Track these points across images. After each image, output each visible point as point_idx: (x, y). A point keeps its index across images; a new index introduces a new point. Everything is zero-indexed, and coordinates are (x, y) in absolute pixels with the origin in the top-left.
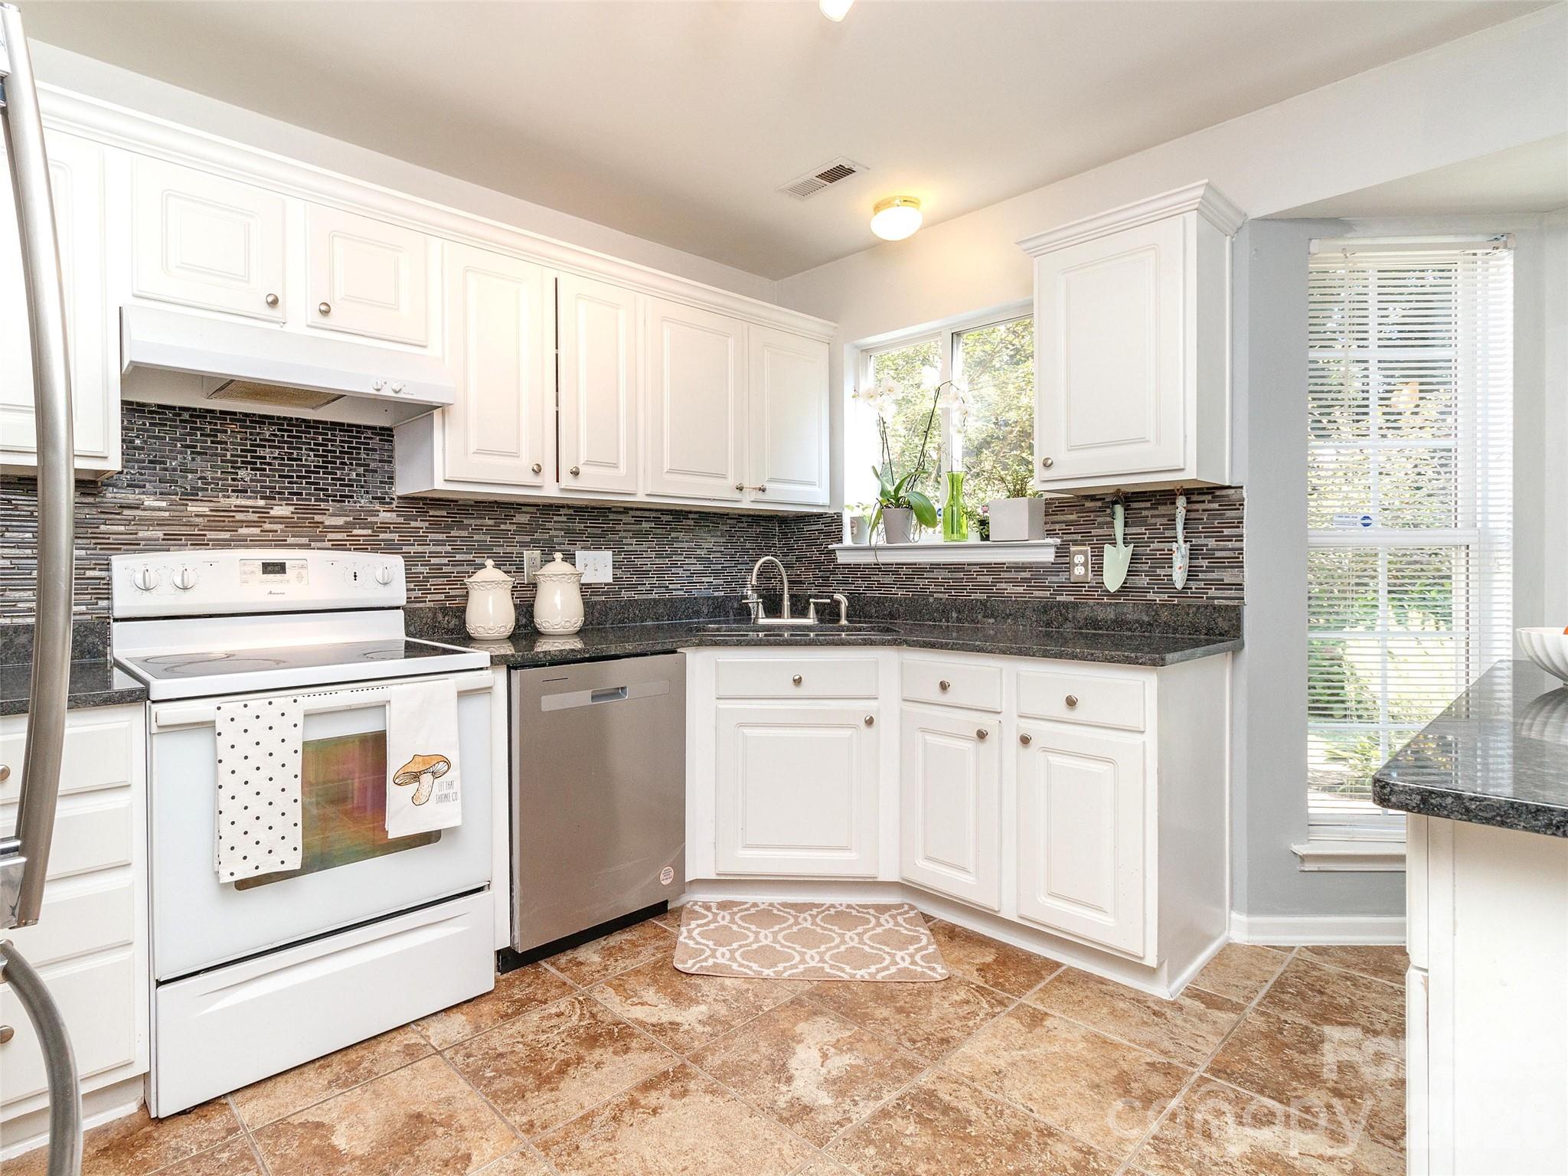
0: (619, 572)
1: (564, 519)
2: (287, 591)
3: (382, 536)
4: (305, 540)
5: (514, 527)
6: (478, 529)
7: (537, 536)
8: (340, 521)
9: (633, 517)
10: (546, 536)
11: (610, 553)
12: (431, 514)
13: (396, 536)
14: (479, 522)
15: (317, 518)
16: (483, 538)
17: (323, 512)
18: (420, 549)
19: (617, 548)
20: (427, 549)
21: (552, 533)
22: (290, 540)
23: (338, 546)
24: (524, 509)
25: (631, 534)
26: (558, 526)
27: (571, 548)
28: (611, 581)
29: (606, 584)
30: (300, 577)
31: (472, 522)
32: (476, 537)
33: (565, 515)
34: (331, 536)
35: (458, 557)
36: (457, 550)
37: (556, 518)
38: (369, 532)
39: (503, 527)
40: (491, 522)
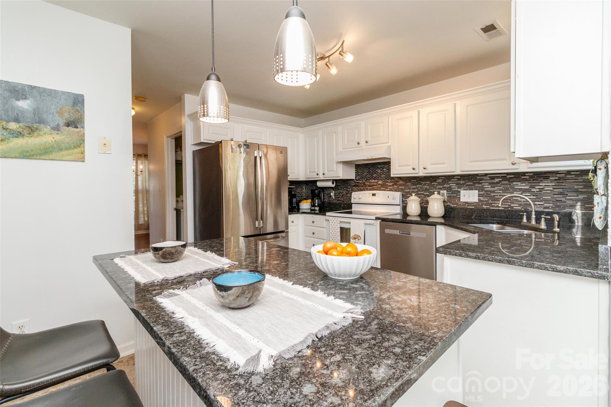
0: (482, 198)
1: (456, 180)
2: (376, 200)
3: (400, 187)
4: (384, 189)
5: (437, 183)
6: (425, 185)
7: (445, 186)
8: (391, 184)
9: (489, 177)
10: (448, 186)
11: (477, 191)
12: (412, 181)
13: (403, 187)
14: (425, 182)
15: (387, 184)
16: (426, 187)
17: (388, 182)
18: (409, 190)
19: (480, 189)
20: (411, 190)
21: (451, 185)
22: (382, 189)
23: (391, 190)
24: (440, 178)
25: (488, 184)
26: (453, 182)
27: (459, 189)
28: (477, 201)
29: (475, 202)
30: (378, 197)
31: (423, 183)
32: (424, 187)
33: (456, 178)
34: (389, 188)
35: (419, 192)
36: (419, 191)
37: (452, 180)
38: (397, 186)
39: (433, 184)
40: (429, 182)
